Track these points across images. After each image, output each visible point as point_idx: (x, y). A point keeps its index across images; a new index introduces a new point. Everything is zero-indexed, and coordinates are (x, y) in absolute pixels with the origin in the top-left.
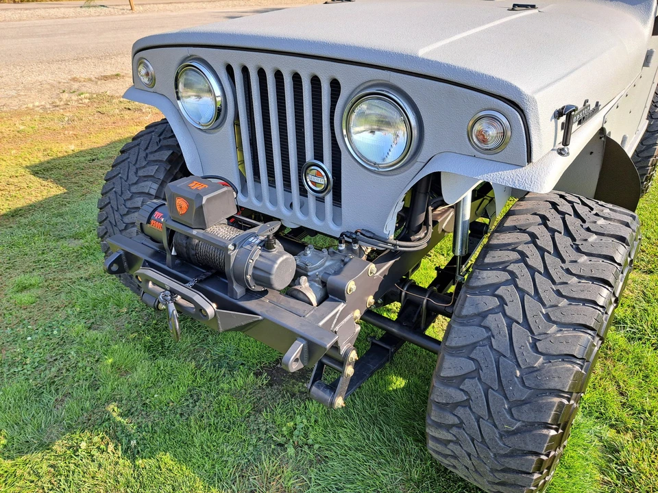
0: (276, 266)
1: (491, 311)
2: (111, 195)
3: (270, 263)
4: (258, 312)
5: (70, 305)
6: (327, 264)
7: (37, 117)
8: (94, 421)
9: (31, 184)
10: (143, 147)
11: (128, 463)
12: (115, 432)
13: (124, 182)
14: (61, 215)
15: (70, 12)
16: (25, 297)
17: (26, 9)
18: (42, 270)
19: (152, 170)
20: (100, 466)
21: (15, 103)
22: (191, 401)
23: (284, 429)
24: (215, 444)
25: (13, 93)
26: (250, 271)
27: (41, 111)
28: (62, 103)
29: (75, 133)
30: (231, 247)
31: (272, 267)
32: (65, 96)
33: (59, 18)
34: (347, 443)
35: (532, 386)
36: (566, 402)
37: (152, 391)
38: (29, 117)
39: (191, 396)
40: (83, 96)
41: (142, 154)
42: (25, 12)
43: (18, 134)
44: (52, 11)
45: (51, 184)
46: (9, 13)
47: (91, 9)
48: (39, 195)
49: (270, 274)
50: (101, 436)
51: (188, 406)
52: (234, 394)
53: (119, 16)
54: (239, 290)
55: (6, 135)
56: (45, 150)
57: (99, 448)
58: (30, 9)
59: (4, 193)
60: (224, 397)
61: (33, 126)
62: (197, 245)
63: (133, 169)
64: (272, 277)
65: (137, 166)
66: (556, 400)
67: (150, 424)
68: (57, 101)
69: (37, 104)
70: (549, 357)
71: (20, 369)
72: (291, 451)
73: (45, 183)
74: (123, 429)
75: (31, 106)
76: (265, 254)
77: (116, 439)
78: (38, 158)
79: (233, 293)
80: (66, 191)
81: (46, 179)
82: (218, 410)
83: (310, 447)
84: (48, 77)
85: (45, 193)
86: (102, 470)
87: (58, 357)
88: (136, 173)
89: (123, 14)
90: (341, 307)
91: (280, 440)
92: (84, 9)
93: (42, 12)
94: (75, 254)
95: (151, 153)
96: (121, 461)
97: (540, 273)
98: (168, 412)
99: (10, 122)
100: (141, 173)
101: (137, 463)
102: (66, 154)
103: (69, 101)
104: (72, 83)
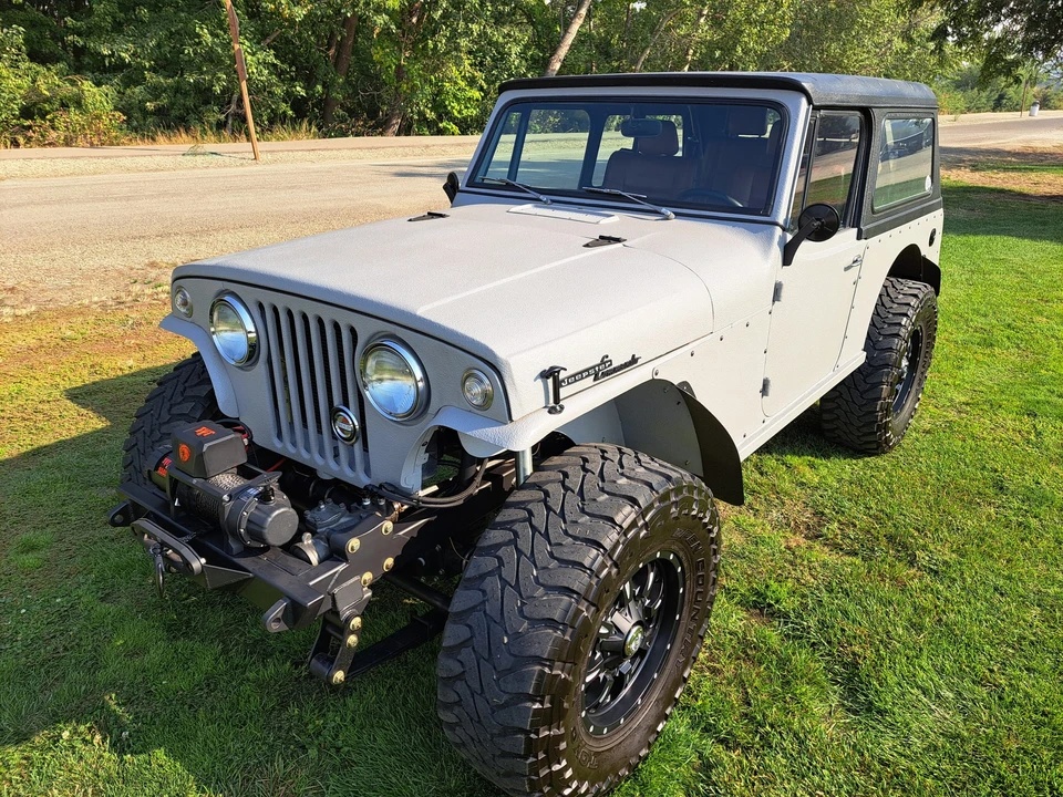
0: (270, 520)
1: (490, 573)
2: (140, 435)
3: (264, 516)
4: (250, 569)
5: (85, 572)
6: (342, 520)
7: (91, 319)
8: (85, 709)
9: (65, 413)
10: (182, 380)
11: (114, 757)
12: (106, 721)
13: (155, 421)
14: (96, 455)
15: (168, 161)
16: (30, 559)
17: (106, 157)
18: (58, 526)
19: (187, 407)
20: (81, 758)
21: (65, 297)
22: (206, 690)
23: (310, 726)
24: (222, 740)
25: (66, 283)
26: (244, 524)
27: (99, 310)
28: (130, 298)
29: (138, 342)
30: (226, 497)
31: (265, 519)
32: (136, 288)
33: (150, 171)
34: (383, 747)
35: (517, 653)
36: (547, 670)
37: (162, 676)
38: (80, 319)
39: (208, 685)
40: (160, 289)
41: (180, 388)
42: (104, 161)
43: (61, 343)
44: (142, 161)
45: (91, 414)
46: (80, 163)
47: (198, 157)
48: (73, 427)
49: (263, 528)
50: (88, 725)
51: (201, 696)
52: (260, 685)
53: (235, 169)
54: (234, 546)
55: (45, 344)
56: (92, 366)
57: (84, 740)
58: (110, 157)
59: (28, 423)
60: (246, 688)
61: (84, 331)
62: (199, 495)
63: (167, 405)
64: (266, 531)
65: (172, 402)
66: (538, 668)
67: (150, 713)
68: (123, 294)
69: (96, 299)
70: (534, 622)
71: (8, 646)
72: (313, 753)
73: (84, 411)
74: (118, 718)
75: (86, 302)
76: (261, 506)
77: (105, 730)
78: (82, 378)
79: (229, 549)
80: (109, 424)
81: (85, 406)
82: (235, 701)
83: (338, 750)
84: (115, 261)
85: (81, 425)
86: (82, 763)
87: (58, 634)
88: (169, 410)
89: (242, 164)
90: (341, 567)
91: (301, 739)
92: (188, 157)
93: (127, 162)
94: (103, 507)
95: (191, 387)
96: (106, 755)
97: (540, 533)
98: (174, 702)
99: (55, 324)
100: (175, 411)
101: (125, 757)
102: (120, 373)
103: (139, 296)
104: (149, 269)
